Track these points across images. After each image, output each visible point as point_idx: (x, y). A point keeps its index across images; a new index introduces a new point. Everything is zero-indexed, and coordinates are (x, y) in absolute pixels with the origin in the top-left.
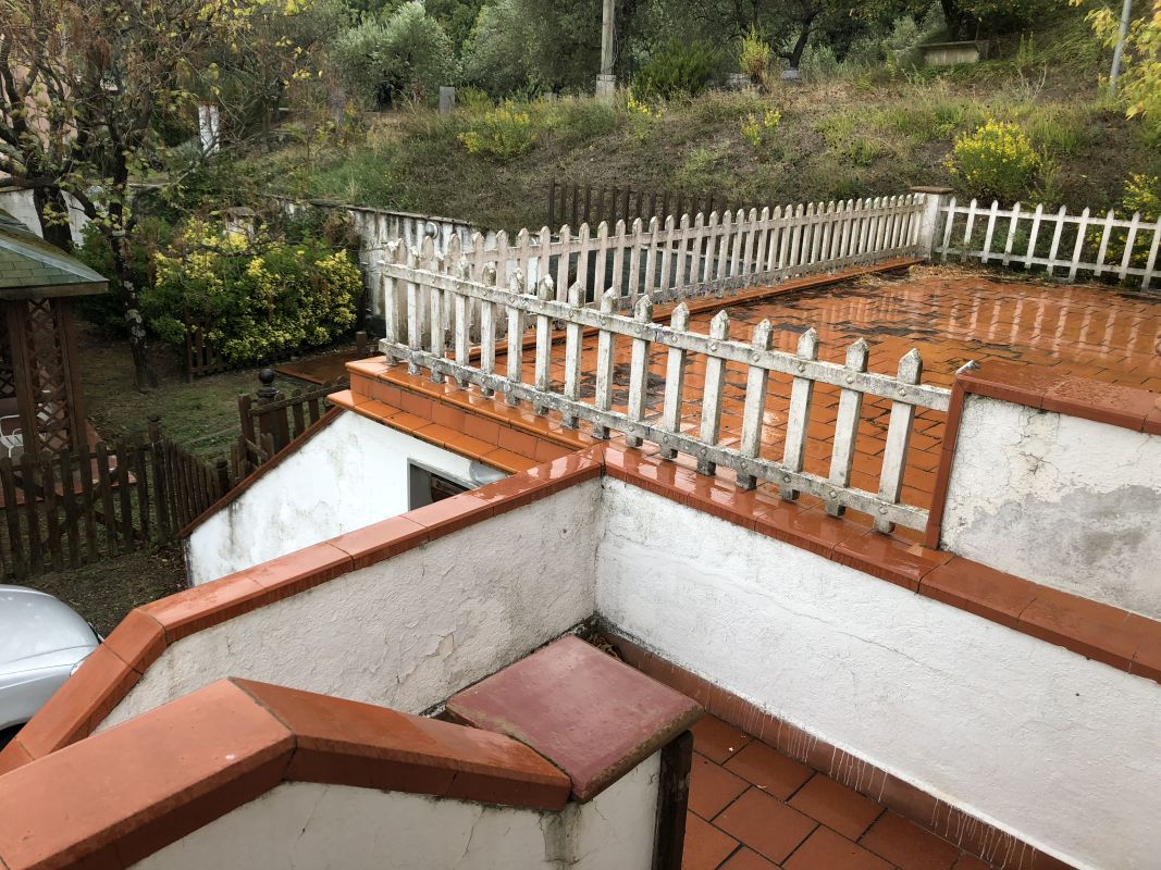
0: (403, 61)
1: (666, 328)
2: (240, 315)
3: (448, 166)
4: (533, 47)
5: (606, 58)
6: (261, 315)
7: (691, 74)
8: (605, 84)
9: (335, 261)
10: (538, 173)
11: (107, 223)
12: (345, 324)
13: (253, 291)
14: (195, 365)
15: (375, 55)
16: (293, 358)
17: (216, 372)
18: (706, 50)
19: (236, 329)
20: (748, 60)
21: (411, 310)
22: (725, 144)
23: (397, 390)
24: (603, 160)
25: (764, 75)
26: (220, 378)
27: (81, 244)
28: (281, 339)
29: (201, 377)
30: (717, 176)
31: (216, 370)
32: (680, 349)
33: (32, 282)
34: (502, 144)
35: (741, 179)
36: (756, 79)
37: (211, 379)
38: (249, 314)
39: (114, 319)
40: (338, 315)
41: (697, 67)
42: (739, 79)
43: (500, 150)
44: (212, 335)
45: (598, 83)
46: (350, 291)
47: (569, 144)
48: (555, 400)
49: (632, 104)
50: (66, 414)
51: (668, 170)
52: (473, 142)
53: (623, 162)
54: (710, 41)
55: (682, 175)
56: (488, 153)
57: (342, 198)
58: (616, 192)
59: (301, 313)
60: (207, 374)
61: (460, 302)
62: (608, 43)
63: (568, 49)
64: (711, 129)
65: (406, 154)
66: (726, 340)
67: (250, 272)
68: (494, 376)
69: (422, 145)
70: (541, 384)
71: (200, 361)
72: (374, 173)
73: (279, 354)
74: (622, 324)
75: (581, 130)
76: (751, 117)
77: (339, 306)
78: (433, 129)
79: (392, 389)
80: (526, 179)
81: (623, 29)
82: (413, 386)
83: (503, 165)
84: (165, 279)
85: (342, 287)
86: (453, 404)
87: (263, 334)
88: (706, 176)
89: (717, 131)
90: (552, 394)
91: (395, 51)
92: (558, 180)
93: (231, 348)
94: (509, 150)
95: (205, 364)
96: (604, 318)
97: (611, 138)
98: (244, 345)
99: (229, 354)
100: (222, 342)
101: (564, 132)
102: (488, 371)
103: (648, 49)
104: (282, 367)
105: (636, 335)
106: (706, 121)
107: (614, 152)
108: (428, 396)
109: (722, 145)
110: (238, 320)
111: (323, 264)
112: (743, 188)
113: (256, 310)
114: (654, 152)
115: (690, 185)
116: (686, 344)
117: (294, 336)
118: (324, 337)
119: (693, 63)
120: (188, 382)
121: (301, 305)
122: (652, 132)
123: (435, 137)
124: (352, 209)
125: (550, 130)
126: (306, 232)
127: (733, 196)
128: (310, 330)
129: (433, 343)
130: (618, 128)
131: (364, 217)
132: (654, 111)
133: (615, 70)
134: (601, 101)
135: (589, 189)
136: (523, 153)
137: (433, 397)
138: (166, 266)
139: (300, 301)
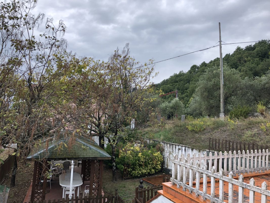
0: (174, 110)
1: (248, 184)
2: (136, 165)
3: (184, 133)
4: (204, 107)
5: (222, 109)
6: (140, 165)
7: (244, 113)
8: (222, 115)
9: (157, 154)
10: (206, 135)
11: (112, 144)
12: (158, 169)
13: (139, 160)
14: (125, 176)
15: (168, 108)
16: (146, 177)
17: (129, 179)
18: (247, 107)
19: (134, 169)
20: (259, 110)
21: (178, 172)
22: (255, 130)
23: (174, 192)
24: (222, 133)
25: (264, 113)
26: (130, 180)
27: (106, 147)
28: (144, 172)
29: (126, 179)
30: (254, 138)
31: (129, 178)
32: (253, 191)
33: (97, 156)
34: (197, 128)
35: (261, 140)
36: (262, 114)
37: (128, 180)
38: (138, 165)
39: (110, 164)
40: (157, 167)
41: (245, 112)
42: (257, 114)
43: (196, 130)
44: (129, 170)
45: (220, 115)
46: (160, 161)
47: (213, 129)
48: (216, 200)
49: (229, 120)
50: (98, 186)
51: (240, 136)
52: (190, 128)
53: (228, 134)
54: (248, 105)
55: (244, 137)
56: (193, 130)
57: (160, 139)
58: (226, 141)
59: (149, 166)
60: (127, 179)
61: (191, 171)
62: (222, 106)
63: (212, 107)
64: (251, 126)
65: (174, 130)
66: (266, 190)
67: (139, 155)
68: (199, 191)
69: (178, 128)
70: (212, 195)
71: (126, 176)
72: (167, 134)
73: (143, 175)
74: (235, 181)
75: (216, 126)
76: (262, 124)
77: (157, 165)
78: (180, 125)
79: (173, 191)
80: (203, 137)
81: (225, 103)
82: (178, 191)
83: (197, 133)
84: (121, 156)
85: (159, 160)
86: (189, 197)
87: (140, 170)
88: (251, 138)
89: (253, 127)
90: (215, 198)
91: (172, 108)
92: (211, 137)
93: (133, 173)
94: (198, 130)
95: (127, 176)
96: (230, 179)
97: (224, 128)
98: (135, 173)
99: (132, 174)
100: (131, 171)
101: (212, 126)
102: (198, 190)
103: (232, 107)
104: (144, 178)
105: (239, 185)
106: (249, 125)
107: (225, 131)
108: (182, 194)
109: (255, 131)
110: (135, 166)
111: (155, 155)
112: (262, 142)
113: (139, 164)
114: (236, 132)
115: (247, 140)
116: (255, 190)
117: (147, 171)
118: (153, 172)
119: (244, 110)
120: (123, 180)
121: (149, 164)
122: (235, 127)
123: (181, 126)
124: (162, 142)
125: (208, 126)
126: (151, 147)
127: (260, 144)
128: (150, 170)
129: (183, 180)
130: (226, 126)
131: (164, 144)
132: (235, 122)
133: (224, 112)
134: (221, 119)
135: (219, 140)
136: (202, 131)
137: (183, 195)
138: (122, 153)
139: (149, 163)
